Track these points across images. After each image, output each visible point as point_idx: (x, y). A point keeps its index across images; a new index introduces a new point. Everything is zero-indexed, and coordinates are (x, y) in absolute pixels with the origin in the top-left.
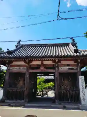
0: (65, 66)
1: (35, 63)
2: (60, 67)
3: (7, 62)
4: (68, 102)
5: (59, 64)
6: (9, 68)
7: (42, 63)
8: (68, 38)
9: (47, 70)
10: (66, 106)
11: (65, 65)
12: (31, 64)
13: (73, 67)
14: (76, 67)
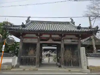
2: (65, 40)
3: (21, 34)
6: (22, 39)
7: (51, 36)
9: (55, 42)
11: (69, 39)
14: (77, 40)
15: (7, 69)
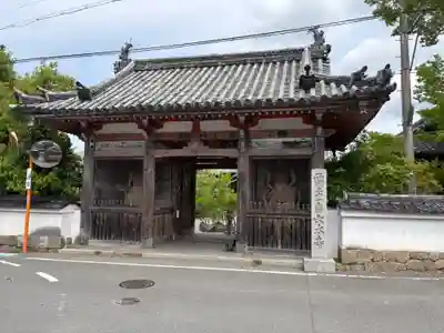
0: (270, 136)
1: (170, 128)
2: (254, 142)
4: (275, 248)
5: (252, 129)
6: (91, 144)
7: (196, 127)
8: (302, 29)
10: (263, 260)
12: (160, 131)
13: (298, 139)
14: (310, 139)
15: (48, 249)
